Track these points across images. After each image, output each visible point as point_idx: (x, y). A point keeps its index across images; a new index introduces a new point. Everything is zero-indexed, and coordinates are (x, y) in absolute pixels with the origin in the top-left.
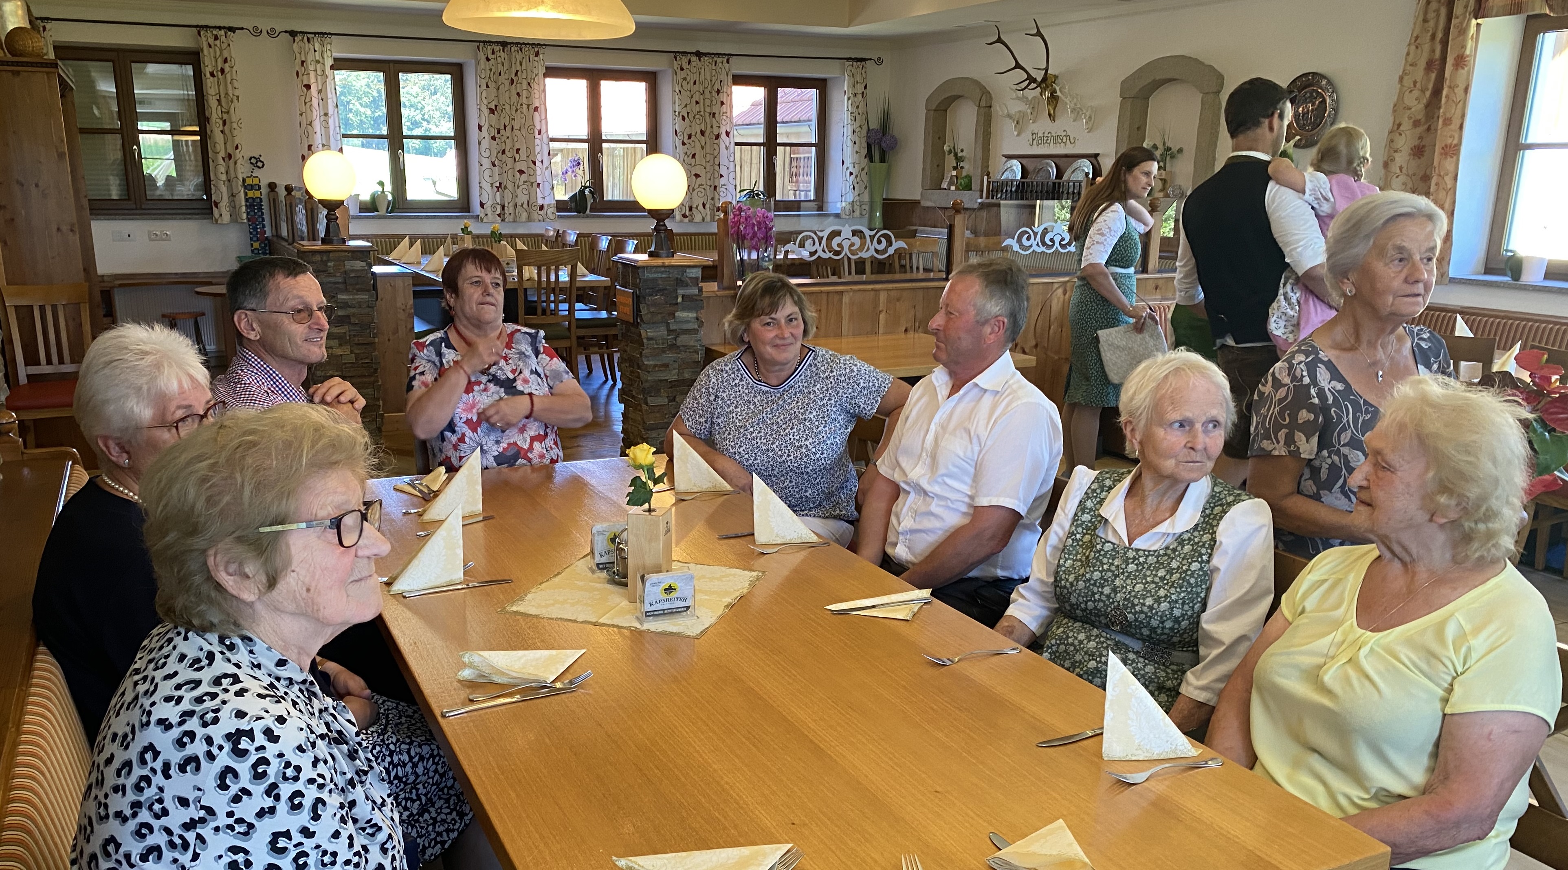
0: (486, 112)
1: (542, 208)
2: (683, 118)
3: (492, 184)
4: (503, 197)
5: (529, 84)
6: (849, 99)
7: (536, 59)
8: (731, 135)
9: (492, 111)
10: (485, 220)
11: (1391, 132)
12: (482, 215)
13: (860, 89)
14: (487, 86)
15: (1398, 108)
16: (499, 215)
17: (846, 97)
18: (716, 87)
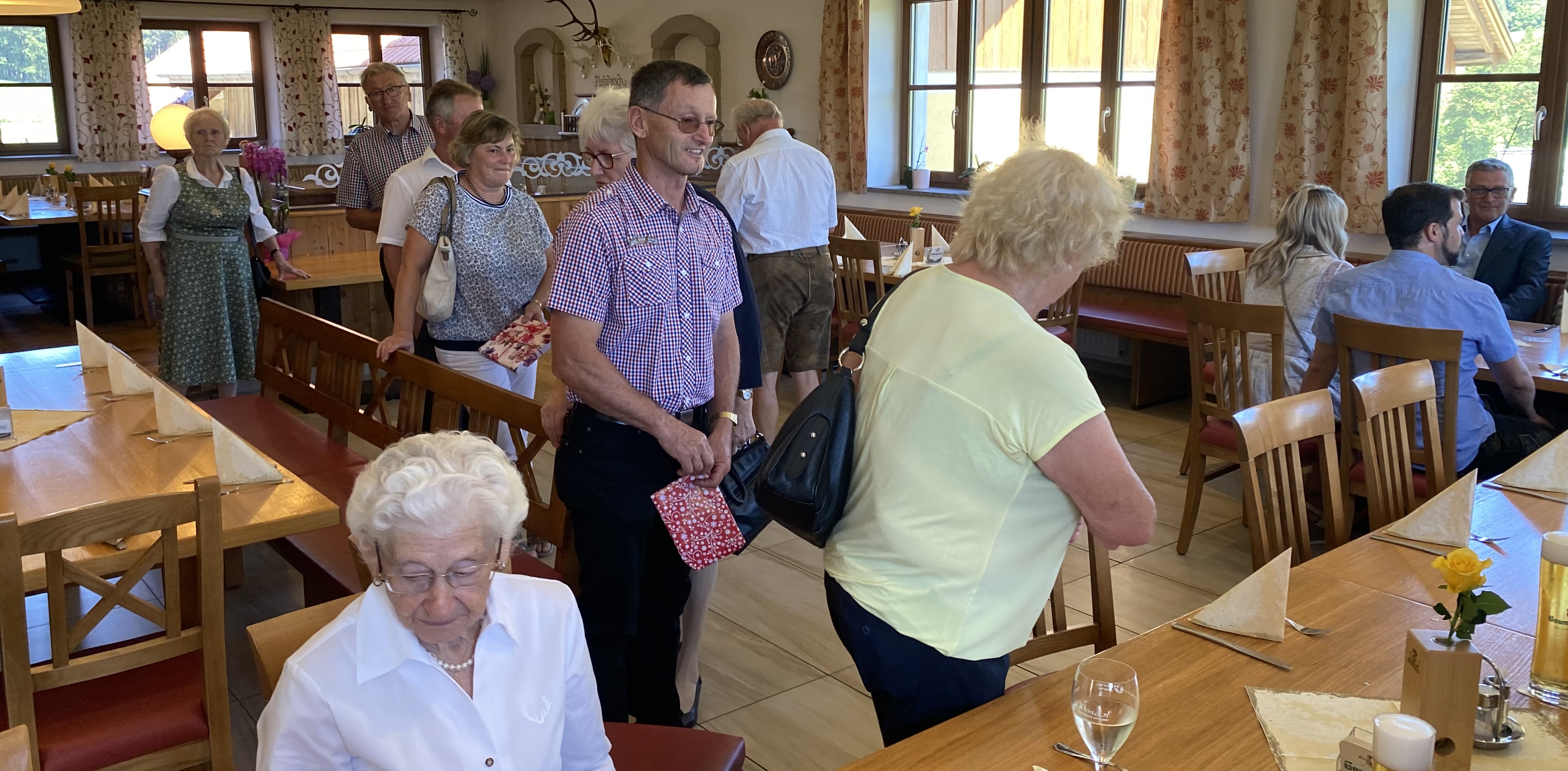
0: (80, 61)
1: (144, 147)
2: (285, 64)
3: (90, 128)
4: (101, 139)
5: (125, 36)
6: (446, 45)
7: (132, 12)
8: (334, 77)
9: (86, 61)
10: (84, 161)
11: (820, 78)
12: (81, 156)
13: (457, 37)
14: (81, 38)
15: (824, 59)
16: (98, 156)
17: (444, 44)
18: (317, 35)
